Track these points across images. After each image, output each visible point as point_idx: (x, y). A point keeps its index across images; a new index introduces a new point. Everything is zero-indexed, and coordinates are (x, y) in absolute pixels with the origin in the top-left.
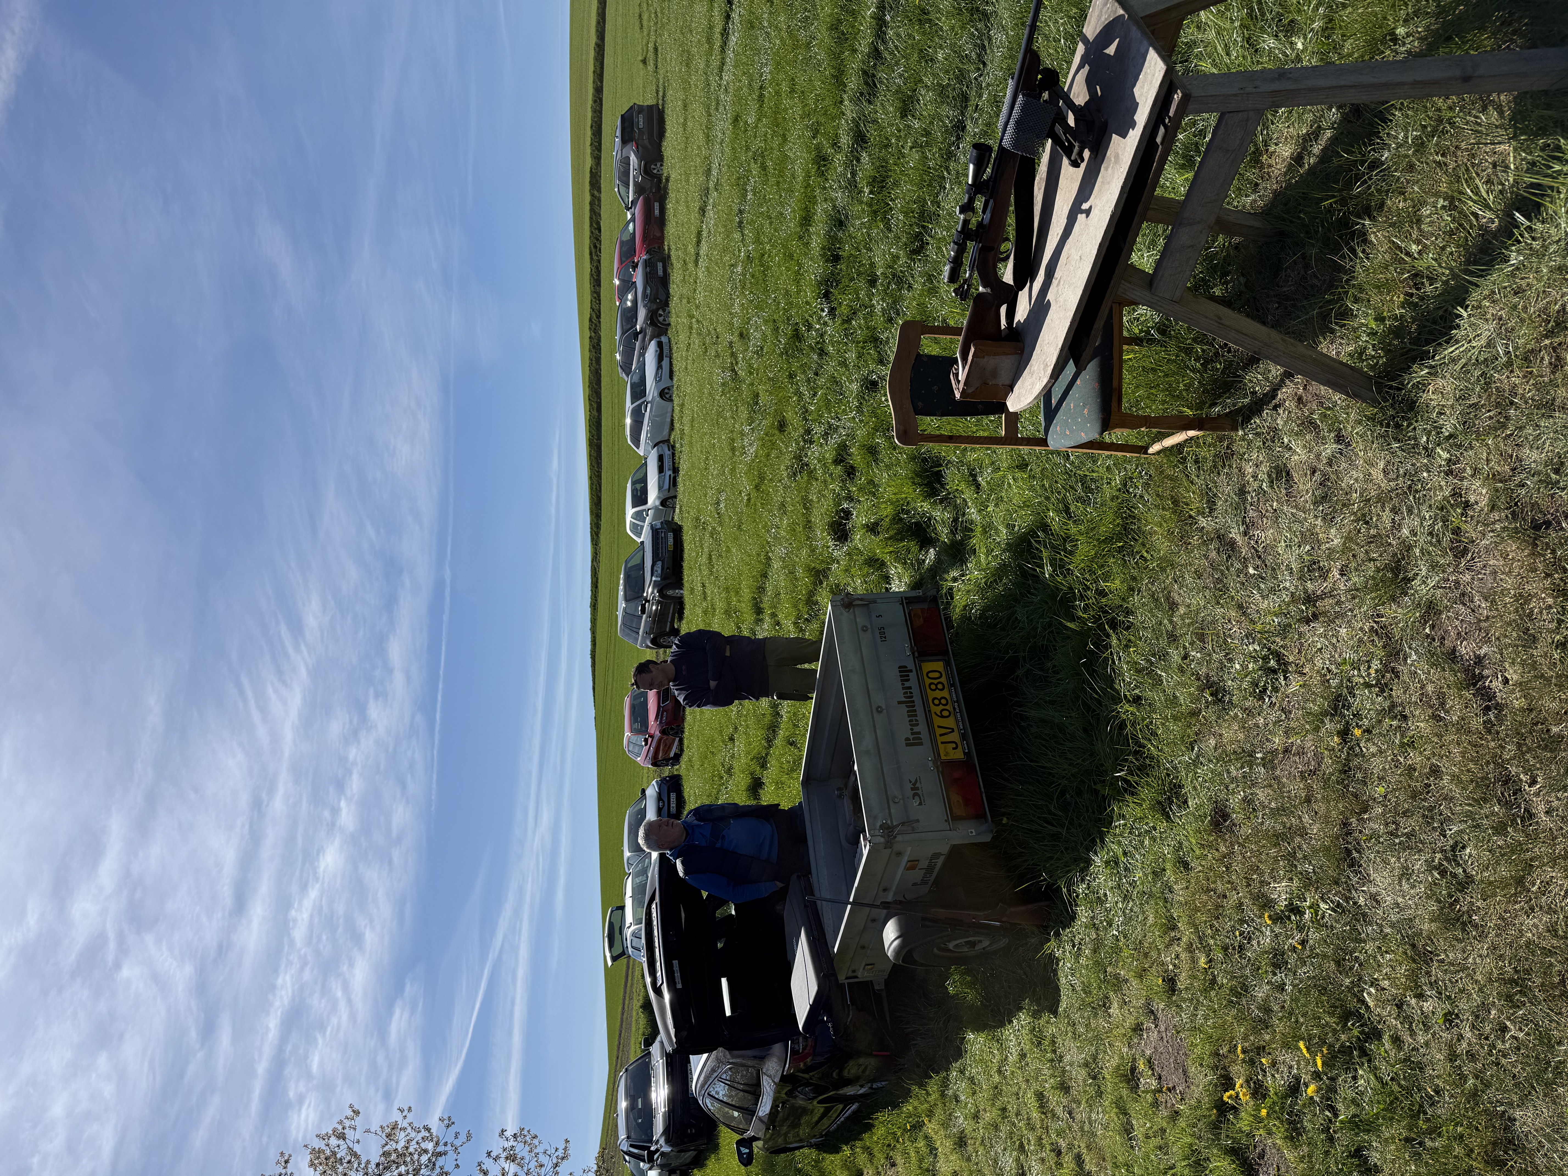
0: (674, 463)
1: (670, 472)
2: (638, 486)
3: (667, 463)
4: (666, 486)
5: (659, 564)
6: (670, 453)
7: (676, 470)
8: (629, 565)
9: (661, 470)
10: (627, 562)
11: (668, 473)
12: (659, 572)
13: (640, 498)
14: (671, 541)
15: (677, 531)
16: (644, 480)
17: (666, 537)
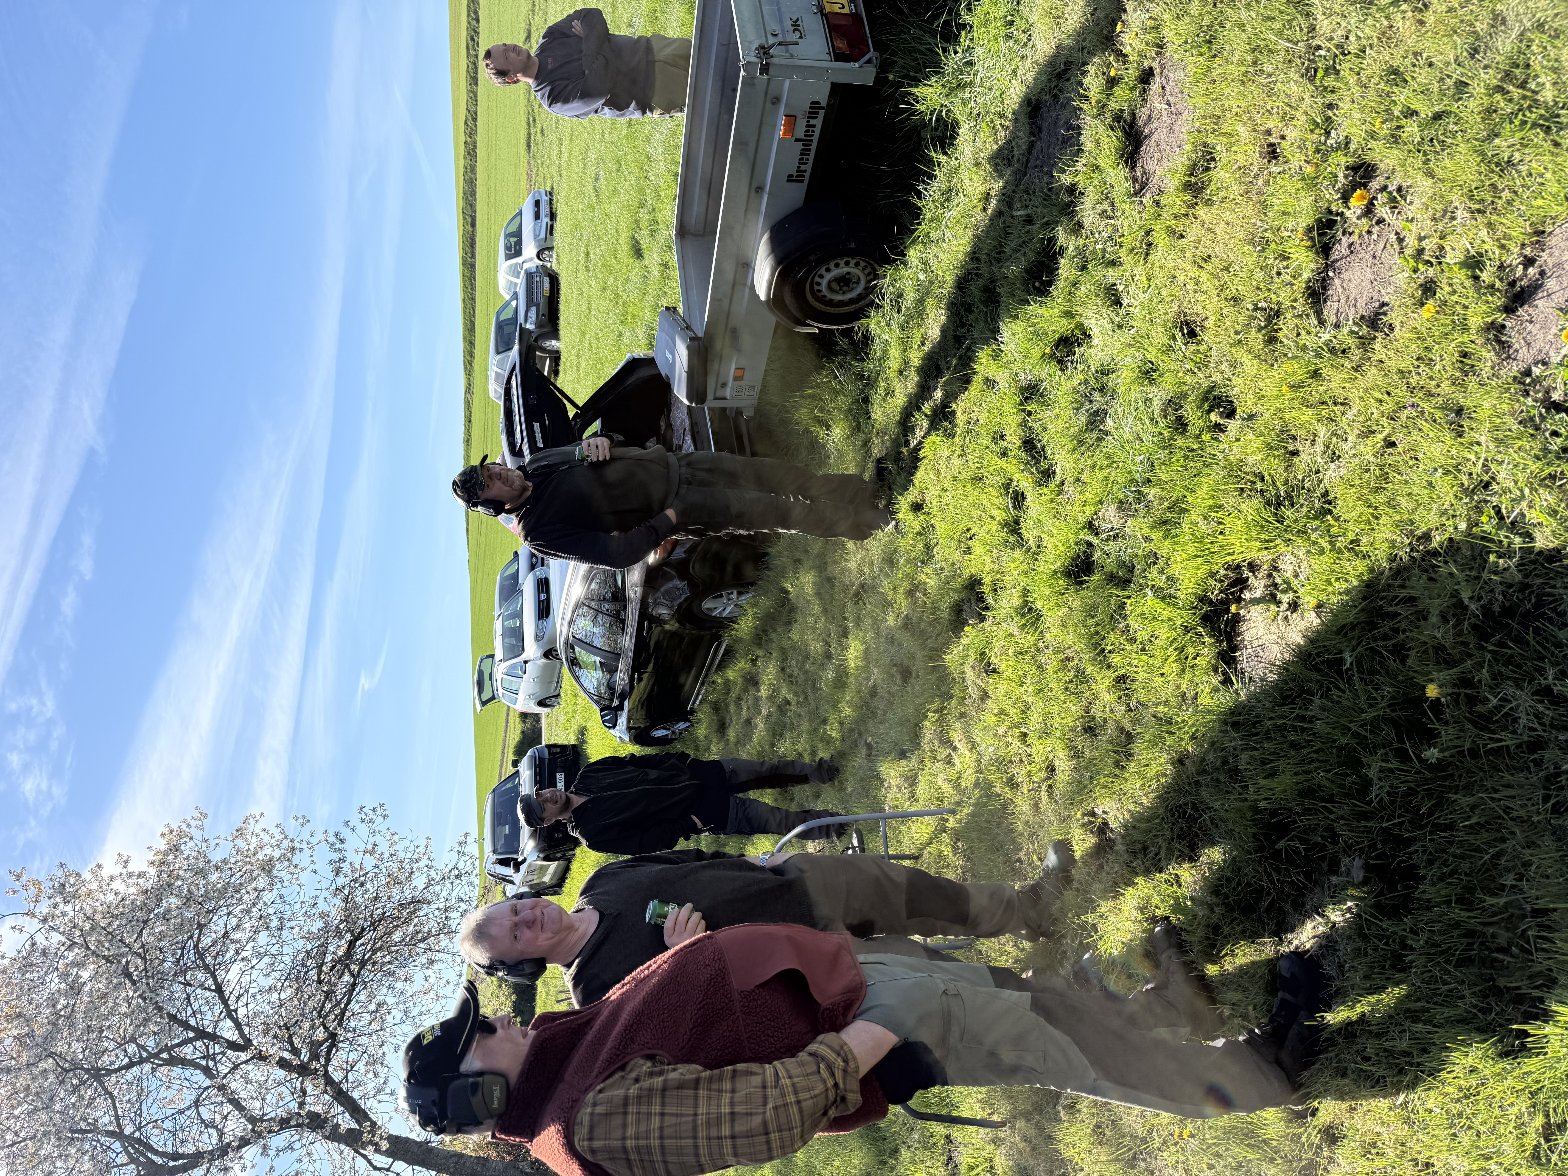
0: (551, 208)
1: (547, 220)
2: (513, 240)
3: (544, 210)
4: (543, 235)
5: (534, 310)
6: (547, 199)
7: (553, 216)
8: (502, 318)
9: (537, 216)
10: (498, 314)
11: (545, 220)
12: (534, 319)
13: (514, 250)
14: (546, 285)
15: (554, 279)
16: (518, 234)
17: (541, 282)
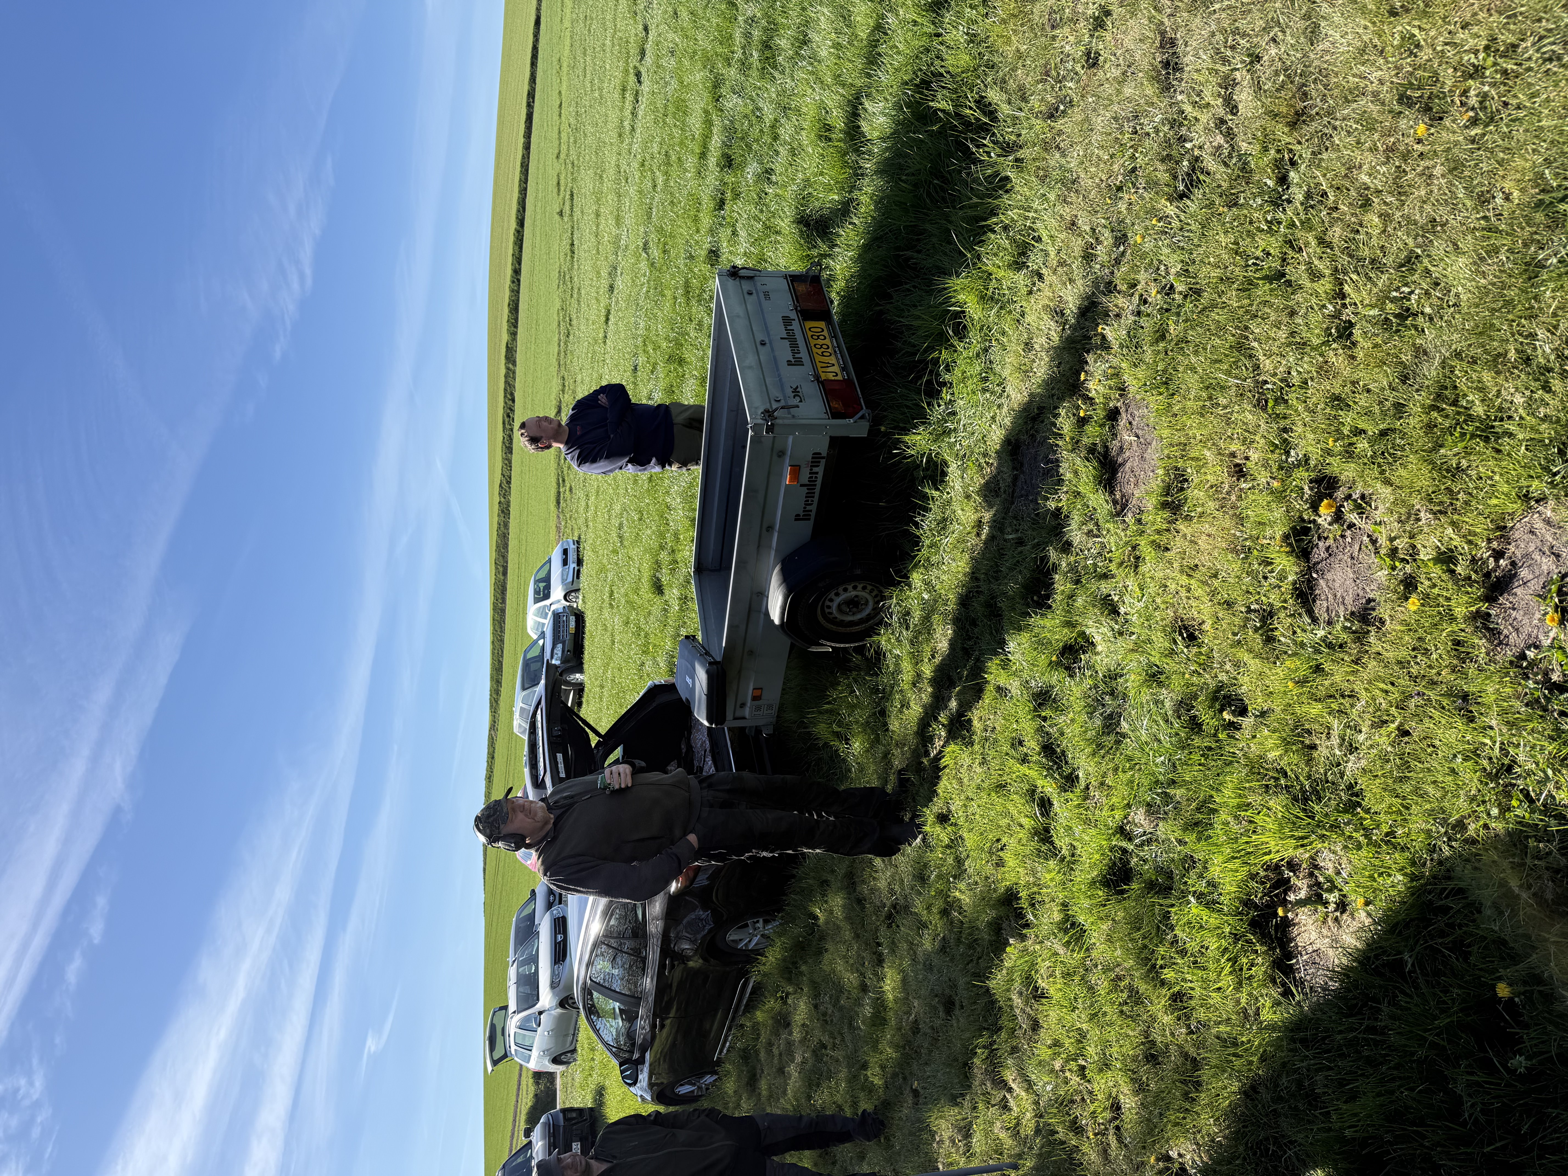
0: (578, 555)
1: (575, 565)
2: (542, 585)
3: (572, 556)
4: (570, 579)
6: (575, 547)
7: (580, 562)
8: (529, 656)
9: (565, 562)
10: (526, 652)
11: (572, 565)
12: (560, 654)
13: (543, 593)
15: (580, 618)
16: (547, 579)
17: (568, 621)
